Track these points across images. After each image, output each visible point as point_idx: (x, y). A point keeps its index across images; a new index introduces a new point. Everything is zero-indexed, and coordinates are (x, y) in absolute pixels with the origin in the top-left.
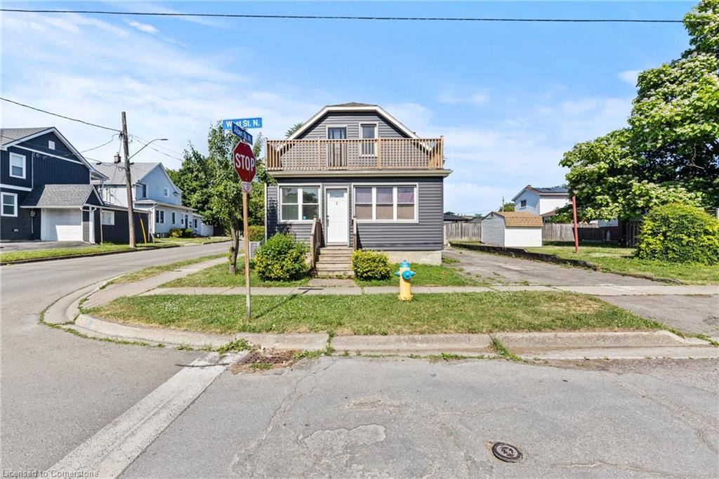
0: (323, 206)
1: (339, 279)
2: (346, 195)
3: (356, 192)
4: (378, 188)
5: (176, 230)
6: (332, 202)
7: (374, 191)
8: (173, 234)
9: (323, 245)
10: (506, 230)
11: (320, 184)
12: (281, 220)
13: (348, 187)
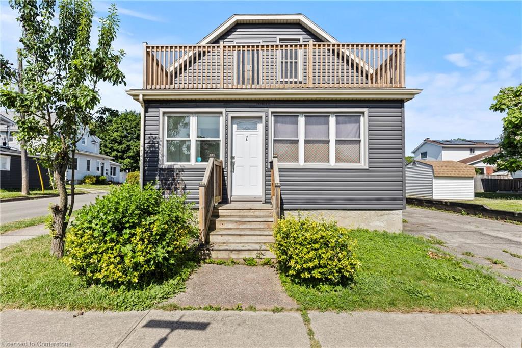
0: (226, 143)
1: (249, 265)
2: (260, 127)
3: (276, 122)
4: (308, 116)
5: (90, 177)
6: (239, 136)
7: (302, 120)
8: (87, 180)
9: (225, 200)
10: (434, 180)
11: (223, 110)
12: (165, 163)
13: (263, 115)
